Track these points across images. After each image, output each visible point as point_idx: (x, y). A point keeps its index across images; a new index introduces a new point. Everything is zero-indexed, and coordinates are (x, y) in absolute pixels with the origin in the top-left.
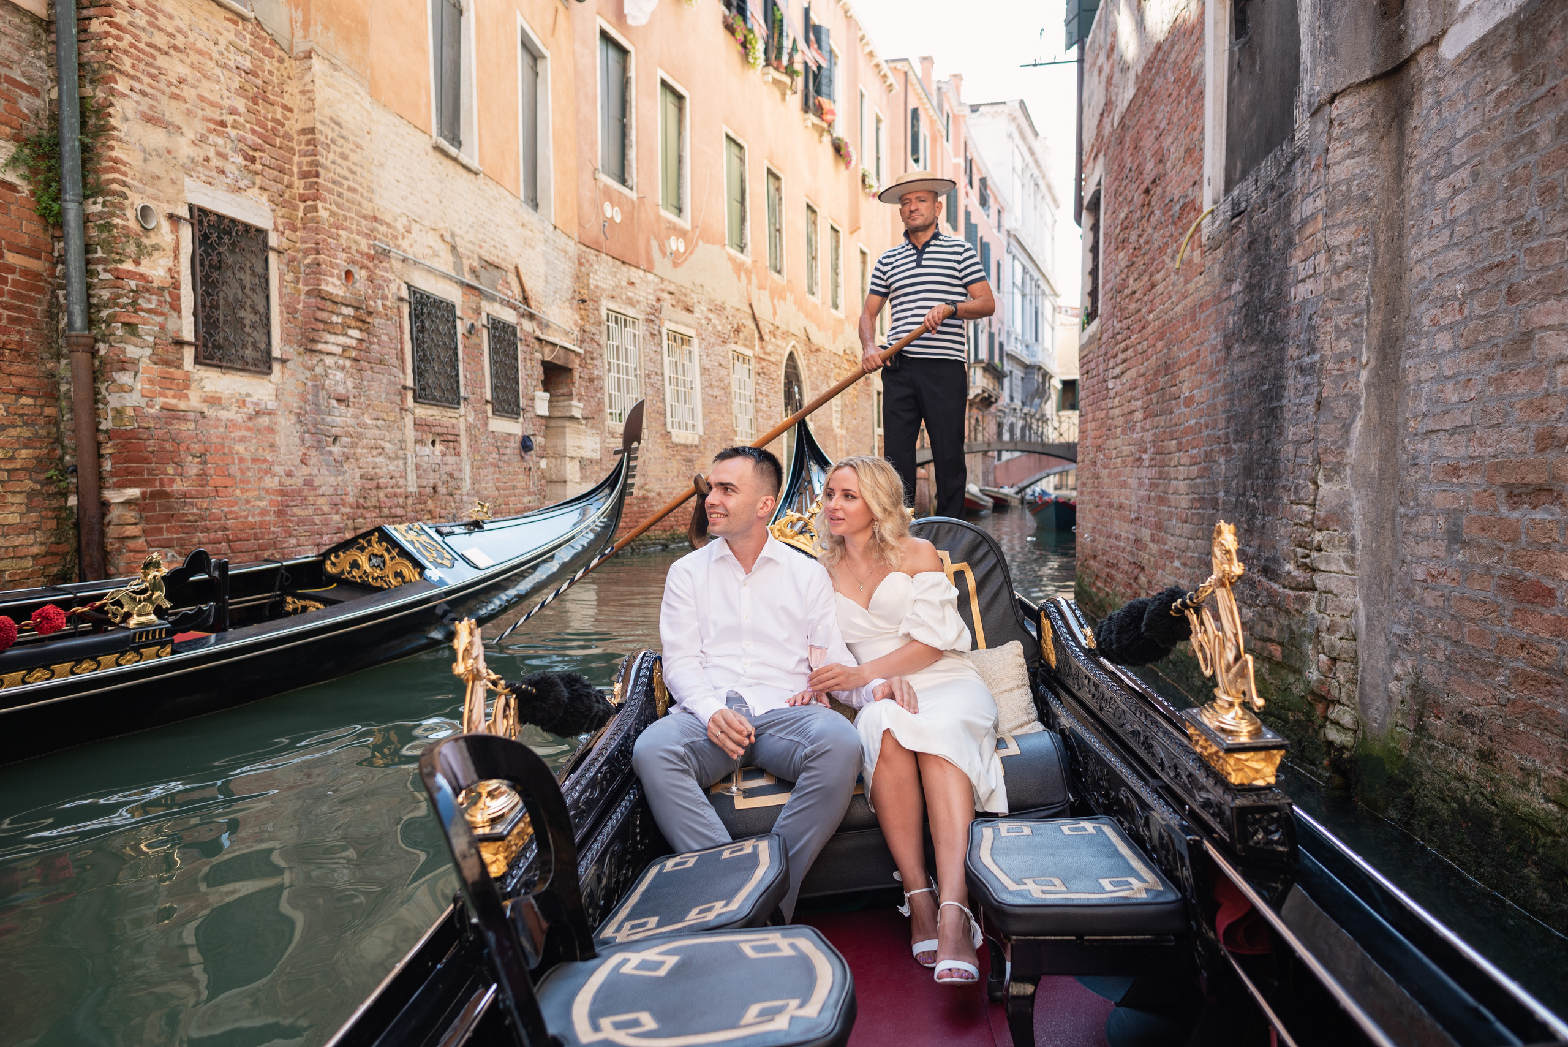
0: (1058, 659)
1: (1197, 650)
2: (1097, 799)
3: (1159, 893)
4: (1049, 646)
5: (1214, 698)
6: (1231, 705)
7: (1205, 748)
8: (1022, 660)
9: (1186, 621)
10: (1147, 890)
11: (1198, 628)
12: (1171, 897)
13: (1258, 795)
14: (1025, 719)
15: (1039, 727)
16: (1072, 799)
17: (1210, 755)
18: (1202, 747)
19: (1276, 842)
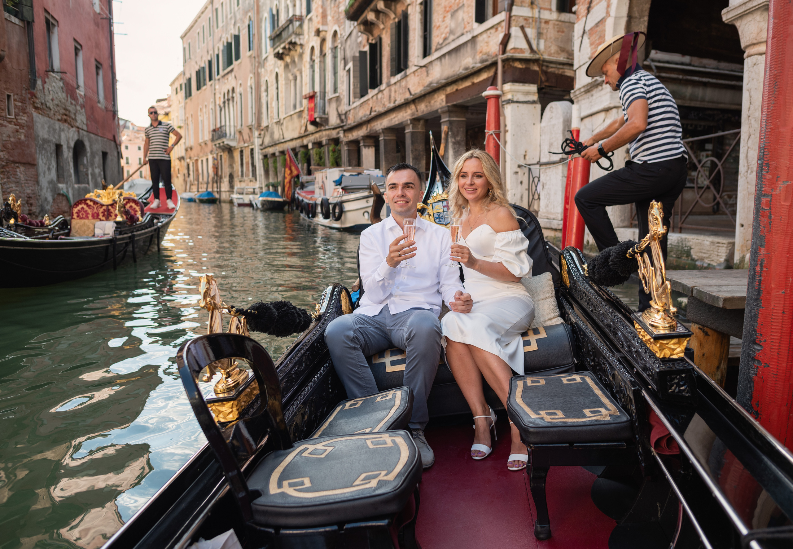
0: (570, 282)
1: (641, 278)
2: (589, 362)
3: (618, 417)
4: (566, 276)
5: (650, 306)
6: (659, 311)
7: (644, 336)
8: (551, 283)
9: (636, 260)
10: (610, 415)
11: (642, 265)
12: (624, 419)
13: (673, 364)
14: (553, 315)
15: (560, 321)
16: (576, 362)
17: (646, 341)
18: (642, 335)
19: (684, 390)
